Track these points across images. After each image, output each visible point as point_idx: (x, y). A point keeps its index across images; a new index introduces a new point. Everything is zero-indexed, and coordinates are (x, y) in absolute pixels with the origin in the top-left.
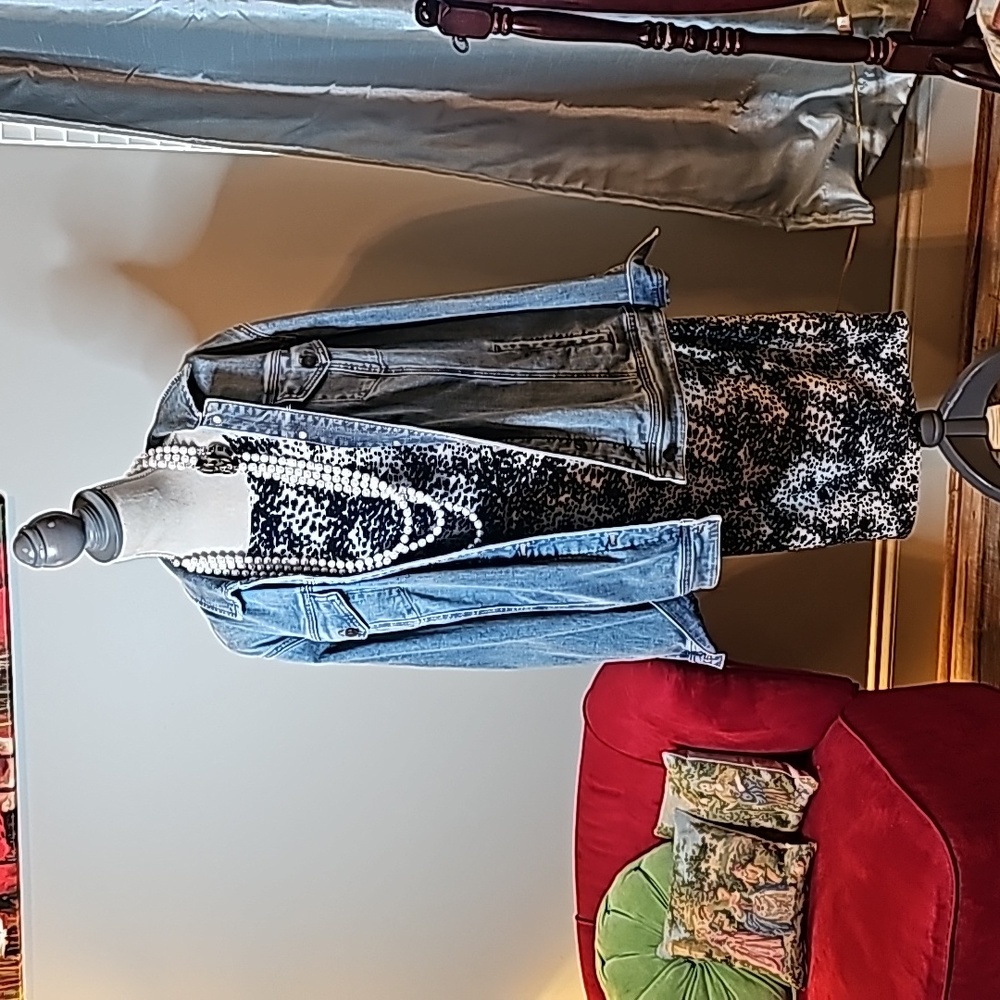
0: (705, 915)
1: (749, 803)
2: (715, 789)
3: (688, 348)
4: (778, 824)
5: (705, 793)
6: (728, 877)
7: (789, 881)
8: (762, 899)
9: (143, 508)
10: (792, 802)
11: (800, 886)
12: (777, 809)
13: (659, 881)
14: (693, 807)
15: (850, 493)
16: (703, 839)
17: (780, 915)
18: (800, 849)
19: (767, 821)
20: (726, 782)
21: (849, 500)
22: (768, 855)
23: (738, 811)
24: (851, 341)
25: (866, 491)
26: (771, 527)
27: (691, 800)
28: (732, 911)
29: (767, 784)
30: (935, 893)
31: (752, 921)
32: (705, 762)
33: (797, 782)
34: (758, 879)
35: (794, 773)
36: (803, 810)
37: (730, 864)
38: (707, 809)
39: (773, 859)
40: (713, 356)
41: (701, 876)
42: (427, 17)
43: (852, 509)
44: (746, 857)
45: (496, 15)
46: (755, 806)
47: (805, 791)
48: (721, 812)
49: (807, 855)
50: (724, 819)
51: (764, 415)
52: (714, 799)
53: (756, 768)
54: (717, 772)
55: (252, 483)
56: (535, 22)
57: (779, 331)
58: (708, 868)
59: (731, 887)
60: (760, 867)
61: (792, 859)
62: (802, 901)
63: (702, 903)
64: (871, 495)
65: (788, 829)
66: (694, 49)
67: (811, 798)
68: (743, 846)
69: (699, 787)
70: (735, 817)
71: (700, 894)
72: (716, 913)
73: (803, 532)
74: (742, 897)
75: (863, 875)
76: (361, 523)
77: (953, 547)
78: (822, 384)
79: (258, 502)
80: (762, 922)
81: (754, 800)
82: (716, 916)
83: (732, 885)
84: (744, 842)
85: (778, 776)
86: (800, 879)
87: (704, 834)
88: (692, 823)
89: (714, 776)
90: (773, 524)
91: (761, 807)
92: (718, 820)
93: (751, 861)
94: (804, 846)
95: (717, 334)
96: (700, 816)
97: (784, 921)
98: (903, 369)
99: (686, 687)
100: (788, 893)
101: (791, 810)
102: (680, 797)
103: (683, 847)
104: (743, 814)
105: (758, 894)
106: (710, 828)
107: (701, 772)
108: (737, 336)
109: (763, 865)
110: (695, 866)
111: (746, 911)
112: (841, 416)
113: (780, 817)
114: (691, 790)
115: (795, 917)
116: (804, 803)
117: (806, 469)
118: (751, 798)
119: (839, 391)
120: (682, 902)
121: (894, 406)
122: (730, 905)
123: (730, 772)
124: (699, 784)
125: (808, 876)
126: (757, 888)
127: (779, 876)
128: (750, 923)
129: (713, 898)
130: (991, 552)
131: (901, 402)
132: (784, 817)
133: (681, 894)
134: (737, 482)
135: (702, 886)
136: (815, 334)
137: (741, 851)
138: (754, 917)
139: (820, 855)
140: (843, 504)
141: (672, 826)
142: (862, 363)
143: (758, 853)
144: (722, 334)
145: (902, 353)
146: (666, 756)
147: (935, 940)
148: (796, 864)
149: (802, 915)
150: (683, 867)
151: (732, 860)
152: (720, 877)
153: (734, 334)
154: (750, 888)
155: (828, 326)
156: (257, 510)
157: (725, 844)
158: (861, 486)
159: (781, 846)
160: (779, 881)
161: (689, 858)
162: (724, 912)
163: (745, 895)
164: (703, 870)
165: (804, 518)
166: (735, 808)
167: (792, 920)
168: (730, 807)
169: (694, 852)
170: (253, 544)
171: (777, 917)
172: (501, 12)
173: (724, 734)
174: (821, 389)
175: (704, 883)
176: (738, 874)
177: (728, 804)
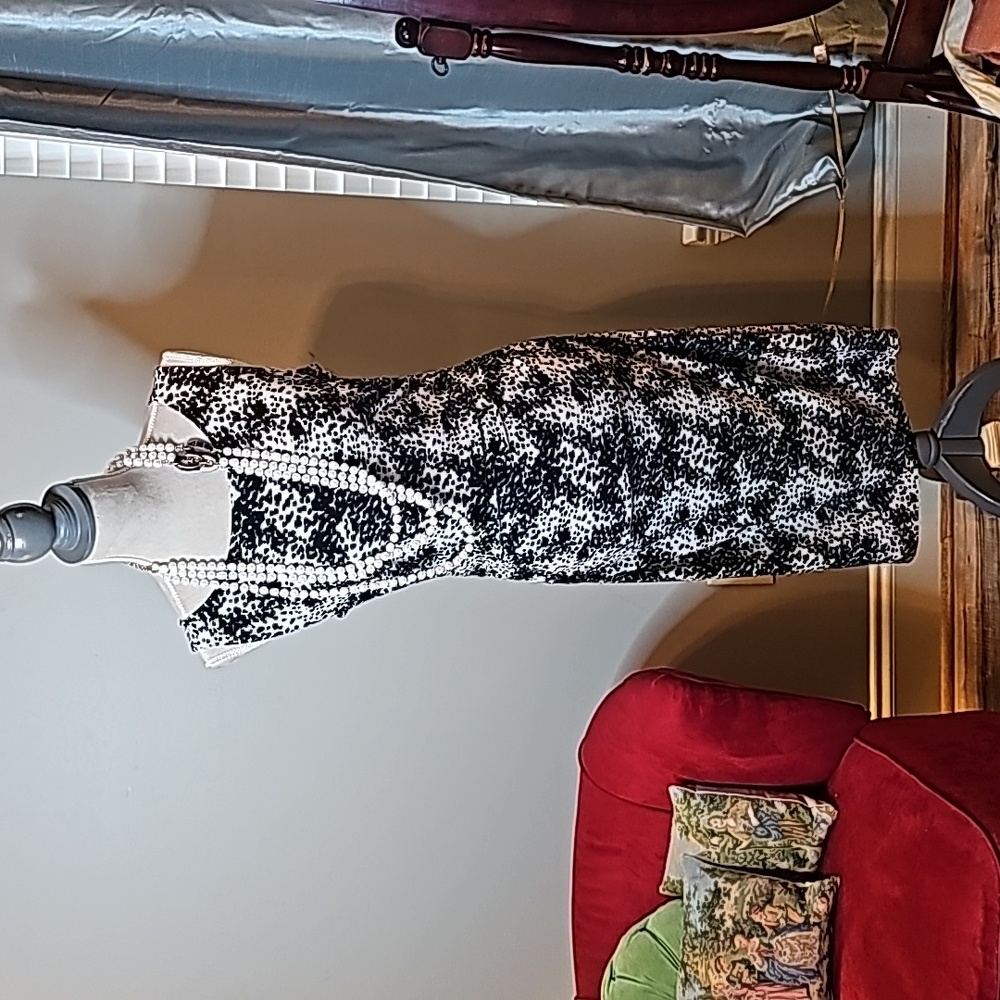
0: (722, 968)
1: (764, 840)
2: (727, 825)
3: (678, 360)
4: (795, 863)
5: (716, 831)
6: (745, 922)
7: (812, 920)
8: (784, 943)
9: (117, 503)
10: (810, 834)
11: (825, 925)
12: (795, 845)
13: (668, 940)
14: (703, 849)
15: (849, 514)
16: (716, 884)
17: (804, 960)
18: (822, 884)
19: (783, 860)
20: (739, 816)
21: (848, 520)
22: (788, 895)
23: (752, 850)
24: (840, 357)
25: (865, 511)
26: (771, 548)
27: (701, 841)
28: (751, 959)
29: (782, 816)
30: (981, 894)
31: (774, 969)
32: (716, 795)
33: (815, 812)
34: (778, 921)
35: (811, 803)
36: (823, 843)
37: (746, 908)
38: (718, 850)
39: (793, 897)
40: (704, 368)
41: (715, 924)
42: (407, 37)
43: (852, 528)
44: (764, 898)
45: (476, 36)
46: (771, 843)
47: (824, 821)
48: (734, 853)
49: (831, 890)
50: (737, 861)
51: (759, 427)
52: (726, 837)
53: (770, 799)
54: (728, 806)
55: (233, 478)
56: (513, 44)
57: (770, 346)
58: (724, 914)
59: (750, 933)
60: (780, 907)
61: (814, 896)
62: (827, 944)
63: (718, 955)
64: (870, 515)
65: (806, 869)
66: (672, 74)
67: (830, 829)
68: (760, 887)
69: (709, 824)
70: (749, 858)
71: (716, 945)
72: (734, 963)
73: (805, 552)
74: (761, 942)
75: (897, 892)
76: (349, 515)
77: (949, 596)
78: (815, 398)
79: (239, 499)
80: (785, 969)
81: (769, 835)
82: (734, 967)
83: (750, 931)
84: (760, 882)
85: (793, 806)
86: (823, 918)
87: (717, 879)
88: (702, 869)
89: (725, 810)
90: (773, 545)
91: (777, 843)
92: (730, 863)
93: (770, 902)
94: (826, 881)
95: (707, 348)
96: (711, 861)
97: (809, 967)
98: (892, 387)
99: (693, 704)
100: (812, 934)
101: (809, 844)
102: (688, 839)
103: (694, 895)
104: (757, 854)
105: (779, 938)
106: (723, 872)
107: (711, 806)
108: (726, 350)
109: (783, 905)
110: (708, 914)
111: (767, 959)
112: (836, 431)
113: (797, 854)
114: (701, 828)
115: (821, 961)
116: (823, 835)
117: (804, 484)
118: (766, 832)
119: (832, 406)
120: (695, 956)
121: (888, 423)
122: (749, 953)
123: (742, 805)
124: (709, 820)
125: (832, 914)
126: (777, 931)
127: (800, 915)
128: (772, 972)
129: (729, 947)
130: (990, 595)
131: (895, 420)
132: (801, 853)
133: (694, 948)
134: (735, 498)
135: (718, 935)
136: (805, 350)
137: (758, 893)
138: (776, 964)
139: (845, 889)
140: (842, 524)
141: (679, 878)
142: (852, 382)
143: (776, 893)
144: (713, 348)
145: (890, 370)
146: (673, 790)
147: (984, 948)
148: (818, 901)
149: (827, 960)
150: (695, 917)
151: (748, 903)
152: (736, 923)
153: (724, 348)
154: (770, 932)
155: (818, 343)
156: (237, 507)
157: (740, 886)
158: (860, 506)
159: (800, 885)
160: (801, 920)
161: (701, 905)
162: (743, 961)
163: (766, 940)
164: (717, 917)
165: (804, 538)
166: (748, 847)
167: (817, 965)
168: (744, 845)
169: (706, 899)
170: (233, 545)
171: (801, 963)
172: (481, 35)
173: (736, 760)
174: (815, 404)
175: (720, 932)
176: (756, 918)
177: (741, 842)
